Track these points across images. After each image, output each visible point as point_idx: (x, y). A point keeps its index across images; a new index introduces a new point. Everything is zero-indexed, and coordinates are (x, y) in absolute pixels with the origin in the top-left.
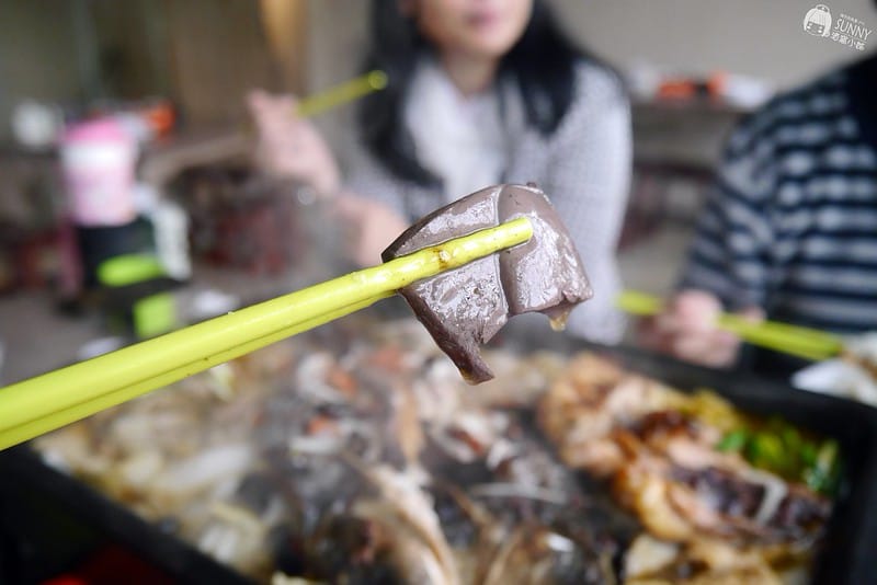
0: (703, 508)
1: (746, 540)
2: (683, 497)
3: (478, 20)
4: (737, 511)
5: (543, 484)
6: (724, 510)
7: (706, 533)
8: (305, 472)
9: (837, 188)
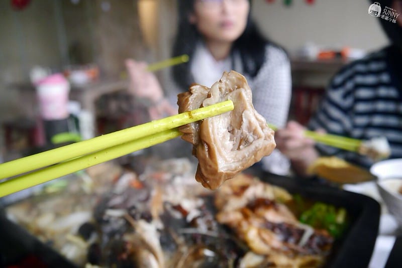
0: (276, 240)
1: (295, 254)
2: (266, 235)
3: (224, 25)
4: (292, 241)
5: (210, 229)
6: (285, 241)
7: (276, 250)
8: (107, 222)
9: (381, 106)
